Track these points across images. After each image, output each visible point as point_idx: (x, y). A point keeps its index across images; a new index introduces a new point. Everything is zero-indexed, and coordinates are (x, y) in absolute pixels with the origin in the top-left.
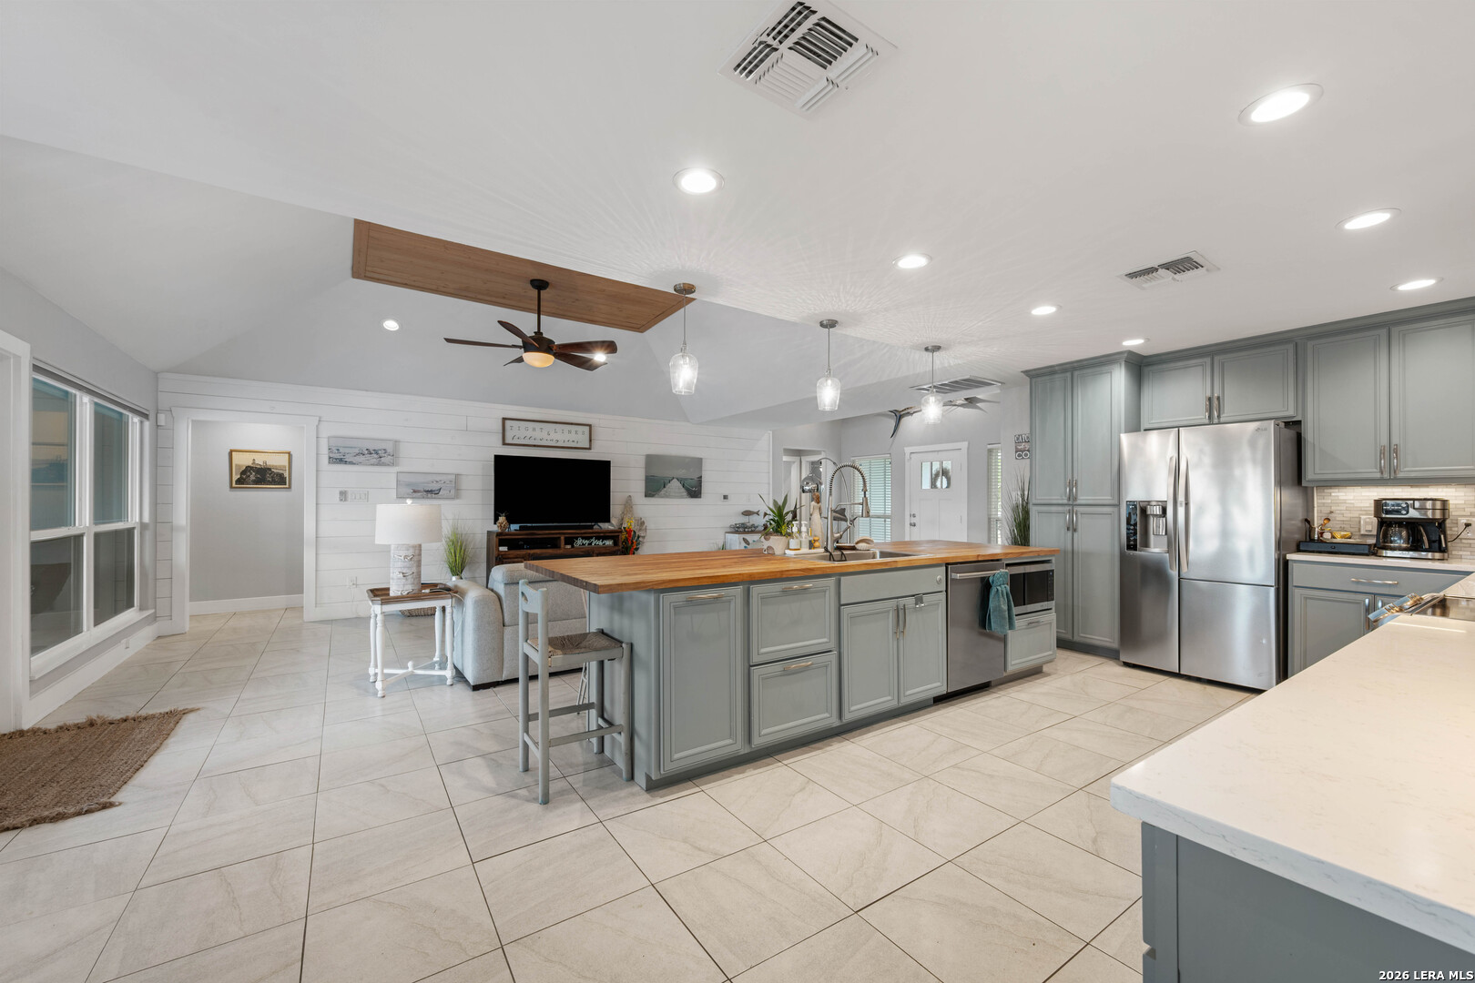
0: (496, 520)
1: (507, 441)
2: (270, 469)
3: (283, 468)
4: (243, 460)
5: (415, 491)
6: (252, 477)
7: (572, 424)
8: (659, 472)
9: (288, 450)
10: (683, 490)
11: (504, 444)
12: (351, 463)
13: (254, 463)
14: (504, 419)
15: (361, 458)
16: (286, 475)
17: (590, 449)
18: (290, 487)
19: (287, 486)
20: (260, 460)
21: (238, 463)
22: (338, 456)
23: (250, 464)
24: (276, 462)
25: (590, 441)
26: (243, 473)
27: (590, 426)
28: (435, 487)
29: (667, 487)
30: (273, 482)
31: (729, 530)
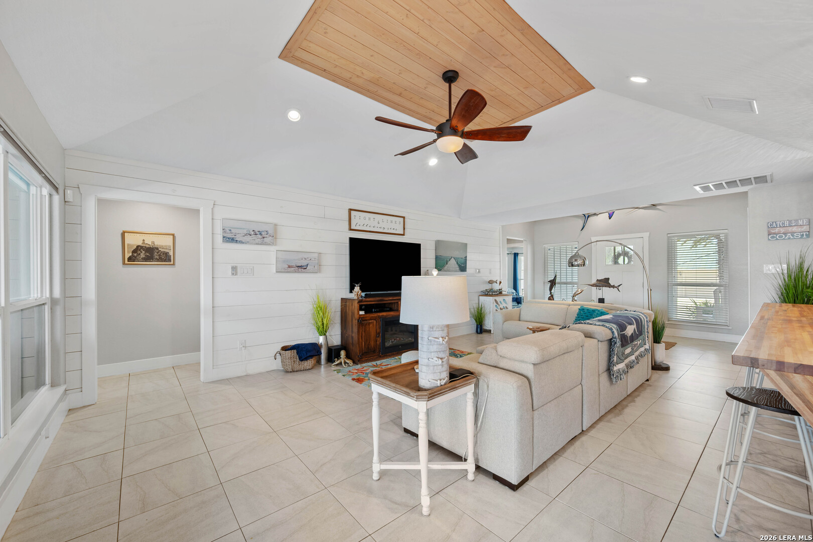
0: (352, 289)
1: (352, 228)
2: (157, 249)
3: (168, 248)
4: (133, 241)
5: (289, 267)
6: (142, 255)
7: (393, 216)
8: (443, 253)
9: (173, 233)
10: (457, 266)
11: (351, 230)
12: (241, 242)
13: (143, 243)
14: (350, 210)
15: (248, 238)
16: (171, 253)
17: (404, 235)
18: (174, 264)
19: (172, 263)
20: (149, 241)
21: (128, 243)
22: (230, 236)
23: (140, 243)
24: (163, 242)
25: (404, 229)
26: (134, 251)
27: (404, 218)
28: (304, 263)
29: (448, 263)
30: (160, 259)
31: (480, 294)
